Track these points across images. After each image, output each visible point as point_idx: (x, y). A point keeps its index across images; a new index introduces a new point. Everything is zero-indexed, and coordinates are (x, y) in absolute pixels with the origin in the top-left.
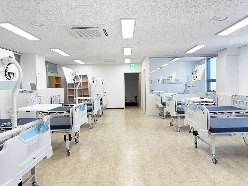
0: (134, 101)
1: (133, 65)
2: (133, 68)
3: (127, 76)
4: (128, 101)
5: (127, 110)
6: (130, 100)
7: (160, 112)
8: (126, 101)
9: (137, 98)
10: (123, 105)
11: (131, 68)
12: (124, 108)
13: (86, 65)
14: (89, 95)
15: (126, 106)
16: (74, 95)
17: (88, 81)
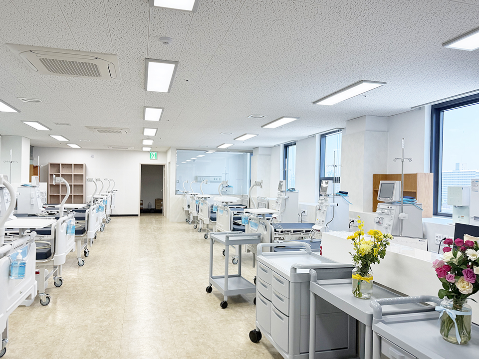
0: (153, 207)
1: (154, 153)
2: (154, 158)
3: (145, 168)
4: (145, 207)
5: (142, 217)
6: (148, 205)
7: (186, 218)
8: (142, 206)
9: (159, 201)
10: (138, 212)
11: (151, 157)
12: (139, 215)
13: (81, 149)
14: (84, 194)
15: (141, 212)
16: (60, 194)
17: (84, 174)
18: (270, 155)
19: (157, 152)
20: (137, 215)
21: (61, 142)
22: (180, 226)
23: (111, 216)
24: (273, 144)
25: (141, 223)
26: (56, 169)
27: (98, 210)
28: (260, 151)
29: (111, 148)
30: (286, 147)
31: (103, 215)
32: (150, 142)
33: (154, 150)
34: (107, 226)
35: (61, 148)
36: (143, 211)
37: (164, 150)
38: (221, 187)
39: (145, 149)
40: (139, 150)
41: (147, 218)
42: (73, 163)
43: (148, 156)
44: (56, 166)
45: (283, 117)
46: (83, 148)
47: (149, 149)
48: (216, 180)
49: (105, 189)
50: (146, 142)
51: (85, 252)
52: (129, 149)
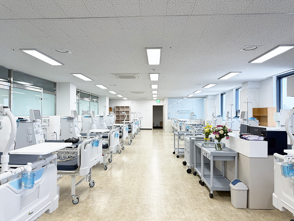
0: (159, 126)
2: (159, 102)
3: (155, 107)
4: (155, 126)
5: (153, 130)
6: (157, 125)
7: (173, 130)
8: (154, 125)
9: (162, 123)
10: (152, 128)
13: (128, 100)
14: (129, 119)
15: (153, 128)
16: (120, 119)
17: (129, 110)
18: (215, 99)
19: (160, 100)
20: (151, 129)
21: (120, 98)
22: (169, 134)
23: (141, 129)
24: (215, 94)
25: (153, 132)
26: (118, 109)
27: (135, 124)
28: (209, 97)
29: (140, 99)
30: (222, 95)
31: (137, 127)
32: (156, 96)
33: (158, 98)
34: (139, 133)
35: (121, 99)
36: (154, 128)
37: (163, 98)
38: (190, 116)
39: (154, 99)
40: (152, 99)
41: (156, 130)
42: (125, 106)
43: (156, 102)
44: (118, 107)
45: (209, 84)
46: (129, 99)
47: (156, 99)
48: (188, 112)
49: (138, 117)
50: (154, 96)
51: (131, 141)
52: (148, 99)
